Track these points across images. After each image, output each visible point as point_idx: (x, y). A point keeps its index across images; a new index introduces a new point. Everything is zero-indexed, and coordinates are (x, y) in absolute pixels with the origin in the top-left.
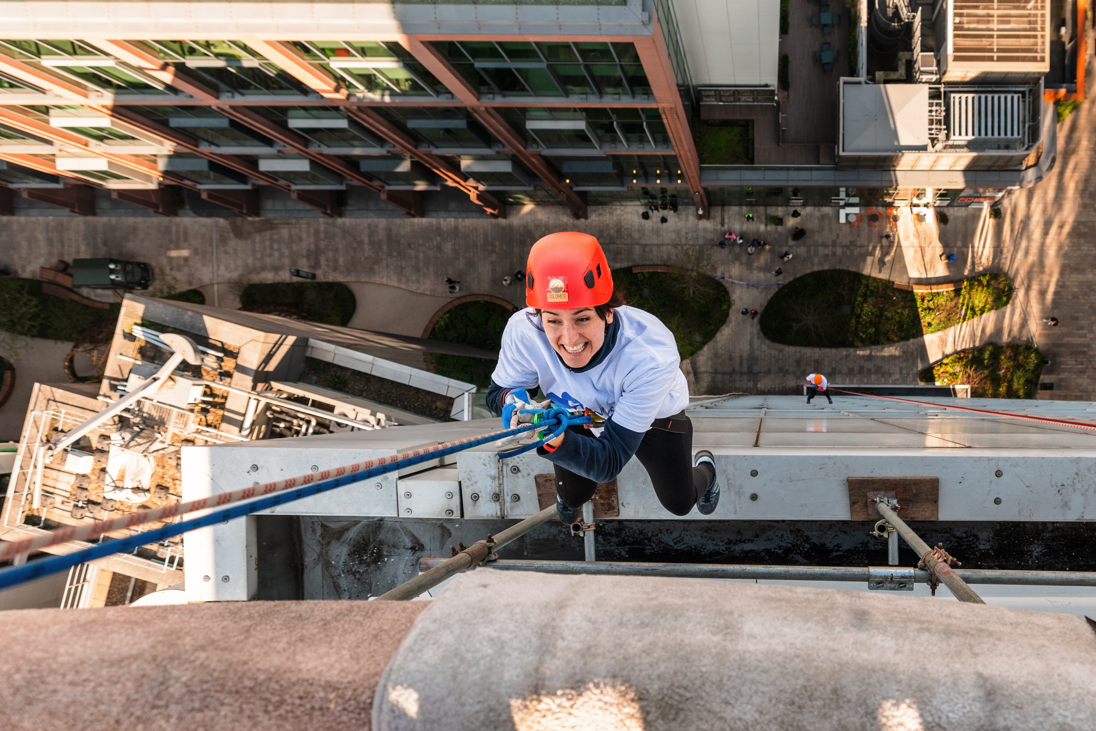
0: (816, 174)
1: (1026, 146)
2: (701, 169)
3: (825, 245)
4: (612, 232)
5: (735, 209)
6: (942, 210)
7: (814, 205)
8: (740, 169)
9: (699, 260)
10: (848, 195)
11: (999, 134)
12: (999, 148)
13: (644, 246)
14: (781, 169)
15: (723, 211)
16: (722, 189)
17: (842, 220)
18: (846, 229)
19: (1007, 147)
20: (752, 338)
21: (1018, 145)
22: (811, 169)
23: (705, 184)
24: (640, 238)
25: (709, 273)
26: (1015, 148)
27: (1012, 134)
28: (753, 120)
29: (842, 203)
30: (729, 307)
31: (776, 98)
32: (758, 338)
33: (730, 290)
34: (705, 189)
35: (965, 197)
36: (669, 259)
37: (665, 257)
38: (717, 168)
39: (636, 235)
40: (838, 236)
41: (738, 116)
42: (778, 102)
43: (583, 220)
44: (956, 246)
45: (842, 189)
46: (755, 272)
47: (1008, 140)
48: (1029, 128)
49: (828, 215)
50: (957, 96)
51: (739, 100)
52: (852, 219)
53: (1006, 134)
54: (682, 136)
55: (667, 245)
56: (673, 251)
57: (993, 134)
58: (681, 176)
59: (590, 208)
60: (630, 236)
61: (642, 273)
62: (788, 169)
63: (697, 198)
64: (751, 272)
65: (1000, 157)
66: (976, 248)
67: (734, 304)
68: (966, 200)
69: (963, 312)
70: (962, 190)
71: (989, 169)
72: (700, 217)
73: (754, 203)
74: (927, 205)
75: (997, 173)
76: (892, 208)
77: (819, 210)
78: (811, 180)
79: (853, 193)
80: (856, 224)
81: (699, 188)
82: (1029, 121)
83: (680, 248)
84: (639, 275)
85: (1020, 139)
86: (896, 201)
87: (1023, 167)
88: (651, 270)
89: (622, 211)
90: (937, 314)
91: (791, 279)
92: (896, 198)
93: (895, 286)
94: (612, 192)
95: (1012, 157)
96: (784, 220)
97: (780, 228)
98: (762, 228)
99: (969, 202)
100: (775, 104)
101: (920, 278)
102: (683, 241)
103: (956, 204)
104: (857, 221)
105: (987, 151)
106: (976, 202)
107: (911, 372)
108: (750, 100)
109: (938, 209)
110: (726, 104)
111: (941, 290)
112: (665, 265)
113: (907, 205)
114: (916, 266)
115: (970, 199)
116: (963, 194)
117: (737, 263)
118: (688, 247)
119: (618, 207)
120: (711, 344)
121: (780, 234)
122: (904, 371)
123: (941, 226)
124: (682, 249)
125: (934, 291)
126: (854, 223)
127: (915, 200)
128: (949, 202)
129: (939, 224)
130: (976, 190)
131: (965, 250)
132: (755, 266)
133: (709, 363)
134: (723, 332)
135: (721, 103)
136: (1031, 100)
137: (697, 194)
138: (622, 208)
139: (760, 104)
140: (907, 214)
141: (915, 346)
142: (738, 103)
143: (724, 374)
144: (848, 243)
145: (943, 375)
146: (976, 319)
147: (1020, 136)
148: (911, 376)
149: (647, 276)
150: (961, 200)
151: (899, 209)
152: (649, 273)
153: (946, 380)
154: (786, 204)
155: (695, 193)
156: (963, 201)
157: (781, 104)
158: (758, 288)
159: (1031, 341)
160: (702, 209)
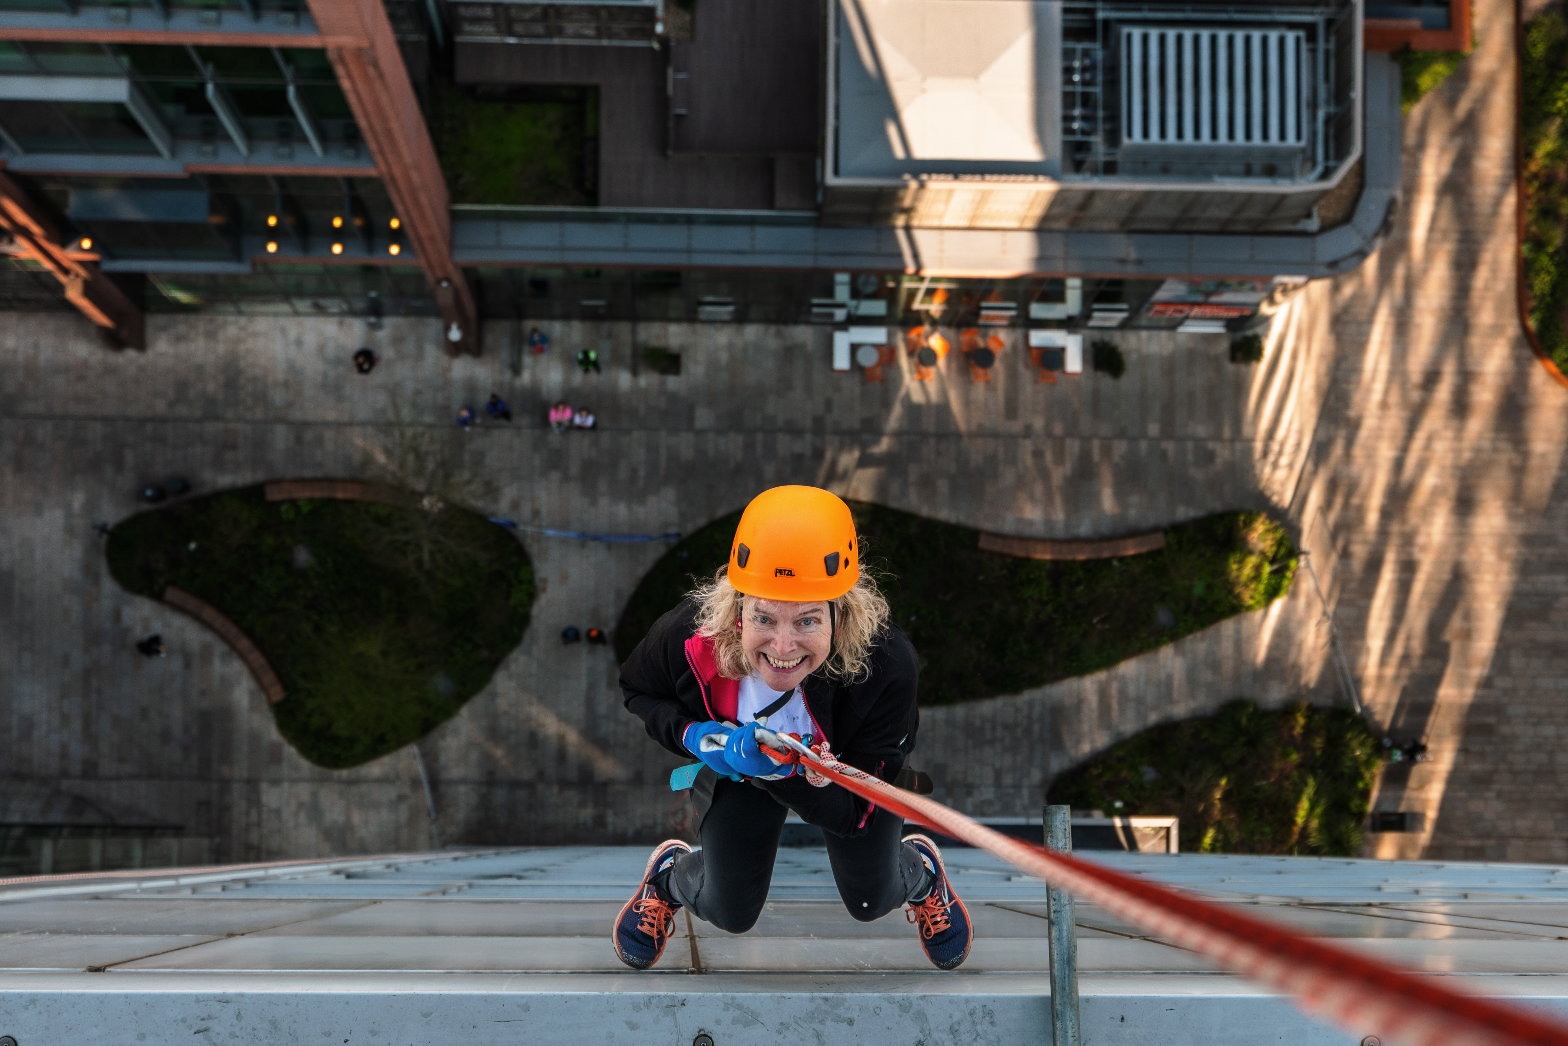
0: (765, 236)
1: (1320, 169)
2: (455, 217)
3: (793, 430)
4: (211, 387)
6: (1106, 336)
7: (766, 320)
8: (561, 218)
9: (448, 468)
10: (856, 294)
11: (1248, 136)
12: (1248, 172)
13: (299, 428)
14: (671, 220)
15: (517, 331)
16: (512, 272)
17: (842, 361)
18: (853, 386)
19: (1271, 172)
20: (592, 686)
21: (1297, 164)
22: (752, 222)
23: (466, 257)
24: (290, 405)
25: (479, 504)
26: (1290, 175)
27: (1283, 136)
28: (596, 89)
29: (840, 315)
30: (532, 596)
31: (659, 28)
33: (534, 549)
34: (467, 272)
35: (1167, 303)
36: (368, 463)
37: (357, 458)
38: (499, 216)
39: (278, 397)
40: (829, 405)
41: (557, 76)
42: (664, 40)
43: (131, 353)
44: (1144, 435)
45: (842, 278)
46: (604, 502)
47: (1273, 153)
48: (1328, 121)
49: (802, 347)
50: (1137, 33)
51: (560, 32)
52: (868, 359)
53: (1265, 136)
54: (397, 126)
55: (363, 424)
56: (378, 440)
57: (1231, 135)
58: (397, 236)
59: (153, 321)
60: (261, 397)
61: (293, 502)
62: (690, 220)
63: (444, 295)
64: (594, 503)
65: (1251, 197)
66: (1197, 440)
67: (544, 590)
68: (1170, 311)
69: (1163, 616)
70: (1157, 284)
71: (1224, 230)
72: (455, 350)
73: (601, 311)
74: (1068, 324)
75: (1246, 239)
76: (974, 330)
77: (779, 334)
78: (753, 252)
79: (870, 289)
80: (878, 372)
81: (450, 267)
82: (1328, 102)
83: (397, 434)
84: (284, 508)
85: (1303, 151)
86: (984, 313)
87: (1313, 224)
88: (317, 494)
89: (242, 328)
90: (1095, 621)
91: (702, 521)
92: (984, 304)
93: (983, 543)
94: (213, 277)
95: (1283, 197)
96: (684, 361)
97: (673, 382)
98: (624, 379)
99: (1179, 316)
100: (656, 46)
101: (1048, 522)
102: (406, 414)
103: (1144, 322)
104: (880, 363)
105: (1217, 179)
106: (1196, 318)
107: (1026, 782)
108: (591, 32)
109: (1097, 336)
110: (526, 41)
111: (1106, 555)
112: (354, 481)
113: (1013, 324)
114: (1039, 489)
115: (1180, 308)
116: (1162, 294)
117: (555, 476)
118: (420, 429)
119: (231, 318)
120: (479, 701)
121: (673, 397)
122: (1008, 780)
123: (1106, 381)
124: (402, 435)
125: (1081, 557)
126: (873, 368)
127: (1037, 310)
128: (1123, 315)
129: (1100, 374)
130: (1194, 285)
131: (1170, 447)
132: (603, 486)
133: (474, 756)
134: (513, 667)
135: (512, 40)
136: (1332, 46)
137: (445, 284)
138: (243, 321)
139: (616, 43)
140: (1014, 347)
141: (1037, 709)
142: (556, 41)
143: (514, 785)
144: (857, 425)
145: (1112, 789)
146: (1199, 635)
147: (1303, 143)
148: (1025, 792)
149: (305, 509)
150: (1157, 312)
151: (991, 332)
152: (311, 500)
153: (1118, 804)
154: (691, 317)
155: (438, 282)
156: (1163, 313)
157: (673, 44)
158: (609, 547)
159: (1345, 696)
160: (460, 327)
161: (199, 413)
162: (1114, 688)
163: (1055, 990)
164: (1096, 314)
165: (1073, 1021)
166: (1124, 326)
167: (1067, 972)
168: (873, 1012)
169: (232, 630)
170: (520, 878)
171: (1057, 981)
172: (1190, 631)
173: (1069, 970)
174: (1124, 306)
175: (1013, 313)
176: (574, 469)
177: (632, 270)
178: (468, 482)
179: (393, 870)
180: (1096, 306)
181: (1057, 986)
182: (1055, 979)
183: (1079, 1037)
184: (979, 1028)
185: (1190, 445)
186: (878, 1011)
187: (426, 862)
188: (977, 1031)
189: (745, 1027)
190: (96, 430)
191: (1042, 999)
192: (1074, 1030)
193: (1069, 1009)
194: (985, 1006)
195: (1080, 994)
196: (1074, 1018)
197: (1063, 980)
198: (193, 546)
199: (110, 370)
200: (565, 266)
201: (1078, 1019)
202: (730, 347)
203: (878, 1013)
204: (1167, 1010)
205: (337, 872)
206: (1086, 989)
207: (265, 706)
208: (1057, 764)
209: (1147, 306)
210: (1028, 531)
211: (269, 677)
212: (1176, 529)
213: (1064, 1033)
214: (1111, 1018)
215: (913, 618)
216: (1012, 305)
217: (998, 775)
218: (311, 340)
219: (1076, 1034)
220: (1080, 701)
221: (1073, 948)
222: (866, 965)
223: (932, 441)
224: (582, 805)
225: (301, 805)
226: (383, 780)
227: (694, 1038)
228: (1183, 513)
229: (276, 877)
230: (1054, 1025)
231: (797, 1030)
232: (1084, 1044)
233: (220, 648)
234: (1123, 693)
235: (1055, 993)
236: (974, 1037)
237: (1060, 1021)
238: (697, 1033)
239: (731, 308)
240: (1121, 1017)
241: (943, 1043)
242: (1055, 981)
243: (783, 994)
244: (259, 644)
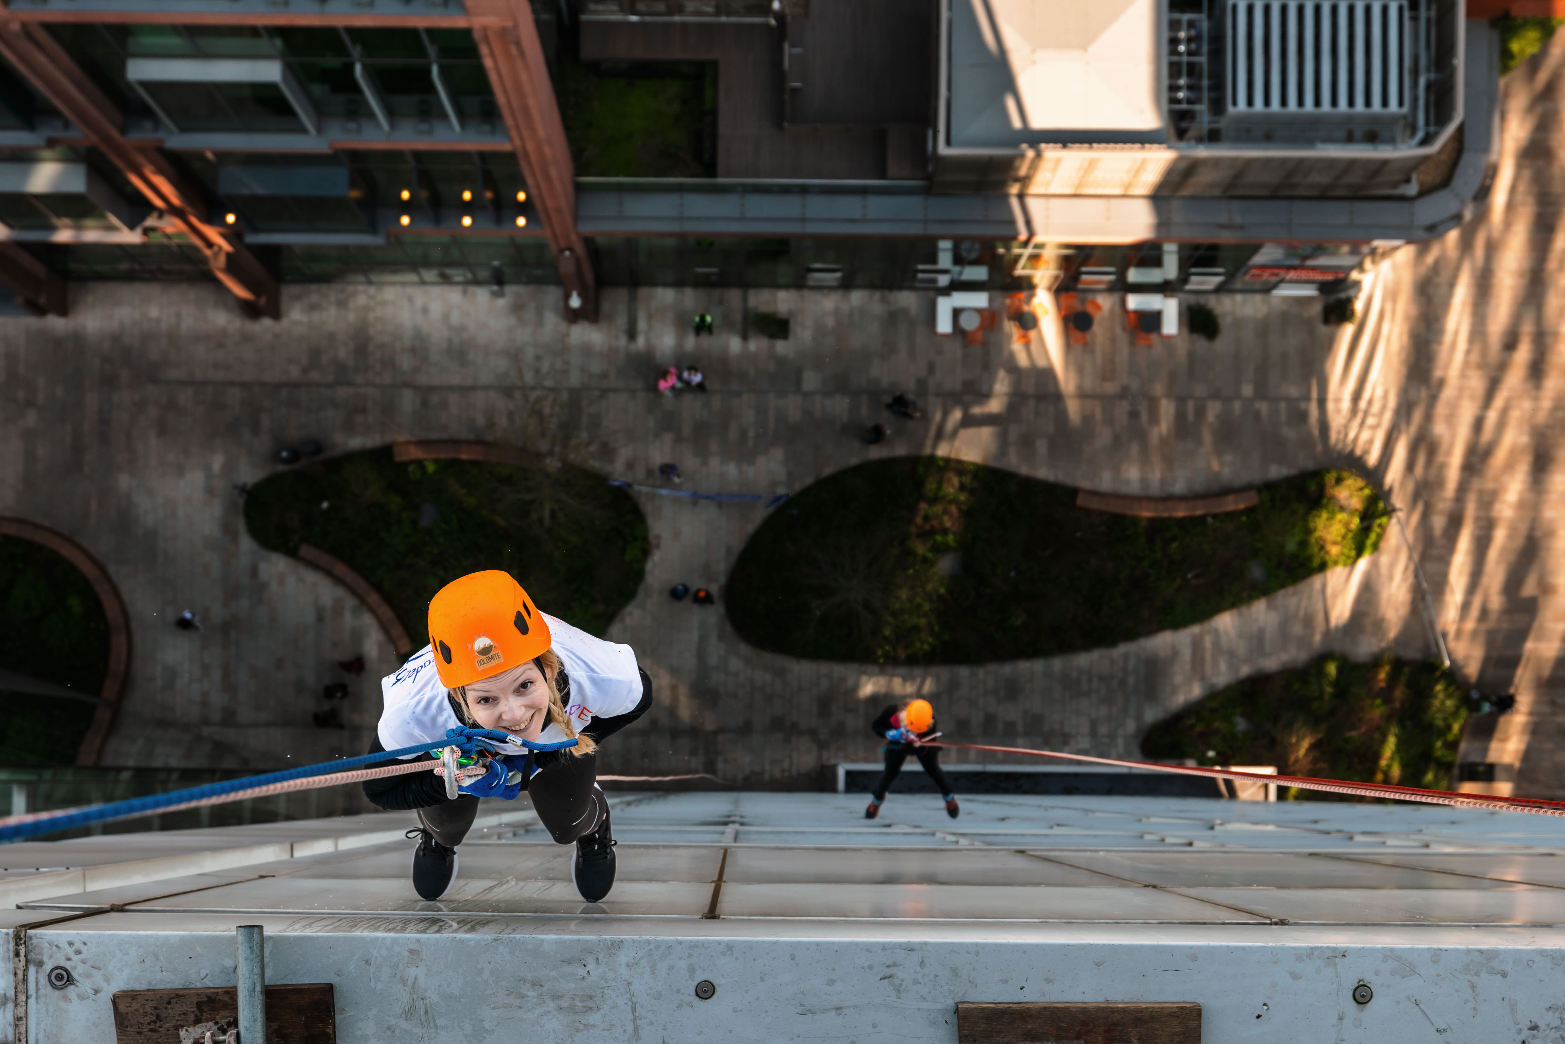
0: (876, 205)
1: (1420, 135)
2: (580, 188)
4: (343, 353)
5: (665, 296)
6: (1202, 300)
7: (871, 286)
8: (681, 188)
9: (568, 429)
10: (958, 260)
11: (1351, 103)
12: (1350, 139)
13: (425, 392)
14: (786, 190)
15: (633, 299)
16: (631, 242)
17: (944, 325)
18: (955, 350)
19: (1372, 138)
20: (703, 639)
21: (1398, 130)
22: (864, 191)
23: (588, 228)
24: (416, 370)
25: (595, 464)
26: (1391, 141)
27: (1385, 103)
28: (714, 64)
29: (943, 280)
30: (646, 553)
31: (776, 5)
32: (721, 638)
33: (648, 508)
34: (589, 242)
35: (1263, 267)
36: (491, 425)
37: (481, 420)
38: (620, 188)
39: (406, 363)
40: (931, 368)
41: (676, 52)
42: (780, 17)
43: (267, 322)
44: (1238, 396)
45: (945, 245)
46: (715, 462)
47: (1376, 120)
48: (1428, 87)
49: (905, 311)
51: (681, 10)
52: (970, 323)
53: (1368, 103)
54: (531, 102)
55: (486, 388)
56: (501, 404)
57: (1334, 102)
58: (524, 209)
59: (288, 291)
60: (390, 363)
61: (419, 462)
62: (804, 190)
63: (566, 264)
64: (705, 463)
65: (1352, 163)
66: (1290, 401)
67: (658, 546)
68: (1266, 275)
69: (1256, 571)
70: (1256, 248)
71: (1324, 195)
72: (575, 316)
73: (714, 278)
74: (1164, 288)
75: (1346, 205)
76: (1072, 294)
77: (883, 300)
78: (865, 220)
79: (973, 255)
80: (980, 336)
81: (573, 238)
82: (1428, 70)
83: (520, 398)
84: (411, 468)
85: (1404, 117)
86: (1084, 277)
87: (1412, 189)
88: (443, 456)
89: (372, 297)
90: (1190, 576)
91: (809, 480)
92: (1084, 269)
93: (1081, 501)
94: (344, 248)
95: (1385, 163)
96: (792, 326)
97: (781, 347)
98: (734, 344)
99: (1274, 279)
100: (773, 22)
101: (1144, 481)
102: (529, 378)
103: (1238, 285)
104: (982, 327)
105: (1320, 146)
106: (1291, 282)
107: (1121, 732)
108: (710, 9)
109: (1192, 299)
110: (648, 19)
111: (1199, 512)
112: (480, 442)
113: (1111, 288)
114: (1135, 449)
115: (1276, 271)
116: (1259, 259)
117: (668, 437)
118: (543, 393)
119: (361, 288)
121: (781, 361)
122: (1103, 730)
123: (1201, 343)
124: (525, 398)
125: (1180, 514)
126: (974, 333)
127: (1134, 275)
128: (1218, 279)
129: (1195, 336)
130: (1291, 250)
131: (1263, 407)
132: (714, 446)
134: (628, 621)
135: (634, 18)
136: (1433, 14)
138: (372, 290)
139: (734, 19)
140: (1112, 311)
141: (1132, 662)
142: (677, 18)
144: (958, 387)
145: (1205, 739)
146: (1290, 590)
147: (1406, 109)
148: (1120, 742)
149: (430, 470)
150: (1253, 276)
151: (1090, 296)
152: (436, 461)
153: (1211, 754)
154: (799, 284)
155: (562, 251)
156: (1259, 276)
157: (789, 19)
158: (720, 505)
159: (1434, 649)
160: (581, 295)
161: (330, 379)
162: (1208, 641)
164: (1194, 279)
166: (1220, 289)
172: (1282, 586)
174: (1221, 270)
175: (1112, 278)
176: (687, 431)
177: (744, 239)
178: (589, 444)
180: (1193, 270)
185: (1283, 405)
190: (234, 396)
198: (325, 505)
199: (247, 338)
200: (679, 236)
202: (837, 312)
208: (1152, 714)
209: (1243, 270)
210: (1124, 490)
211: (397, 630)
212: (1268, 487)
215: (1013, 574)
216: (1112, 269)
217: (1094, 725)
218: (436, 309)
220: (1175, 653)
223: (1032, 402)
228: (1276, 472)
233: (350, 602)
234: (1216, 644)
239: (838, 275)
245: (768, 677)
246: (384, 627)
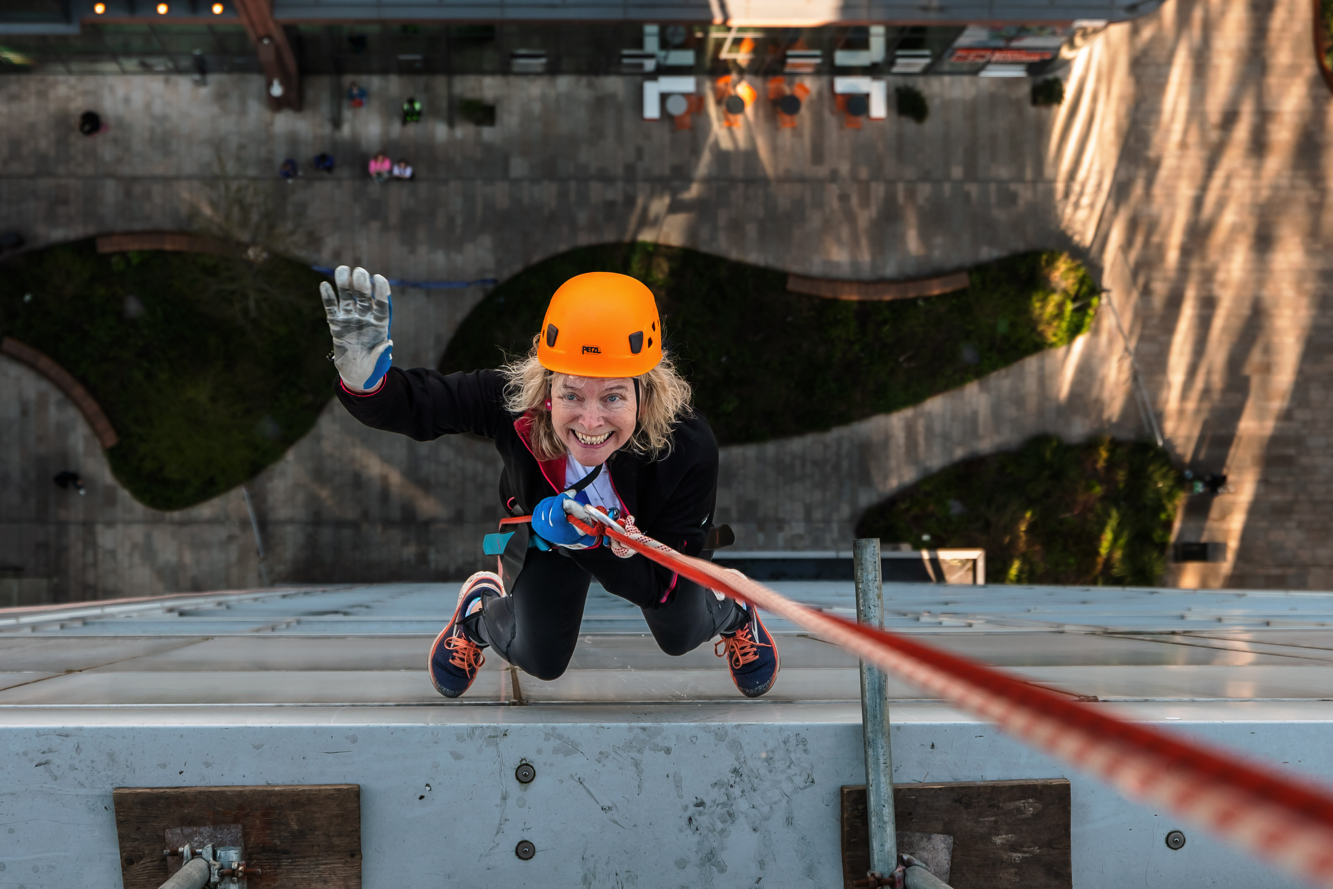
3: (606, 178)
4: (43, 144)
6: (910, 82)
7: (578, 71)
9: (271, 219)
10: (665, 44)
13: (129, 182)
15: (337, 86)
16: (332, 28)
17: (652, 110)
18: (663, 135)
23: (286, 15)
24: (119, 160)
25: (302, 254)
29: (650, 65)
34: (290, 30)
35: (969, 49)
36: (194, 215)
37: (184, 211)
40: (639, 152)
44: (948, 178)
45: (651, 29)
49: (612, 97)
52: (677, 107)
55: (190, 178)
56: (204, 193)
61: (124, 255)
63: (266, 52)
64: (413, 251)
66: (1000, 182)
68: (972, 56)
69: (968, 354)
70: (959, 30)
72: (277, 105)
73: (418, 65)
74: (872, 71)
76: (780, 78)
77: (590, 85)
79: (678, 40)
80: (688, 120)
81: (271, 26)
83: (222, 187)
84: (115, 260)
86: (790, 61)
88: (147, 247)
89: (73, 87)
90: (901, 359)
91: (518, 268)
92: (790, 53)
93: (792, 285)
94: (43, 38)
96: (499, 111)
97: (487, 133)
98: (441, 131)
99: (981, 61)
101: (855, 264)
102: (231, 167)
103: (946, 67)
104: (689, 112)
106: (997, 63)
107: (835, 517)
109: (900, 81)
111: (911, 295)
112: (182, 233)
113: (818, 72)
114: (845, 232)
115: (982, 53)
116: (964, 40)
117: (375, 225)
118: (244, 182)
119: (61, 78)
120: (304, 444)
121: (488, 148)
122: (818, 515)
123: (910, 126)
124: (227, 188)
125: (888, 297)
126: (681, 117)
127: (842, 58)
128: (927, 61)
129: (903, 119)
130: (995, 31)
131: (973, 189)
132: (421, 234)
133: (300, 497)
137: (266, 42)
138: (72, 80)
140: (820, 94)
141: (846, 446)
143: (340, 524)
144: (667, 172)
145: (920, 523)
146: (1003, 372)
148: (835, 527)
149: (135, 261)
150: (959, 57)
151: (797, 80)
152: (140, 252)
153: (926, 537)
154: (505, 70)
155: (260, 39)
156: (965, 58)
158: (428, 293)
159: (1147, 430)
160: (282, 83)
161: (31, 170)
162: (921, 425)
163: (867, 718)
164: (900, 61)
165: (885, 749)
166: (927, 71)
167: (878, 701)
168: (690, 741)
169: (66, 378)
170: (346, 614)
171: (868, 710)
172: (995, 368)
173: (880, 699)
174: (927, 52)
175: (818, 61)
176: (394, 218)
177: (447, 25)
178: (292, 233)
179: (224, 607)
180: (900, 53)
181: (868, 714)
182: (866, 707)
183: (891, 764)
184: (793, 755)
185: (993, 187)
186: (694, 740)
187: (256, 599)
188: (791, 759)
189: (565, 756)
191: (854, 727)
192: (885, 757)
193: (880, 736)
194: (798, 734)
195: (892, 722)
196: (885, 745)
197: (875, 709)
198: (28, 298)
200: (383, 22)
201: (889, 746)
202: (543, 98)
203: (694, 742)
204: (976, 737)
205: (171, 610)
206: (897, 717)
207: (99, 451)
208: (866, 499)
209: (949, 51)
210: (835, 273)
211: (103, 424)
212: (980, 269)
213: (876, 760)
214: (922, 745)
215: (724, 359)
216: (818, 52)
217: (808, 510)
218: (138, 98)
219: (888, 761)
220: (887, 439)
221: (884, 677)
222: (682, 695)
223: (741, 187)
224: (405, 543)
225: (135, 546)
226: (213, 521)
227: (516, 767)
228: (987, 253)
229: (112, 615)
230: (866, 752)
231: (616, 759)
232: (896, 771)
233: (55, 395)
234: (929, 429)
235: (867, 721)
236: (788, 764)
237: (872, 748)
238: (519, 763)
239: (543, 61)
240: (932, 744)
241: (758, 770)
242: (866, 709)
243: (602, 724)
244: (92, 391)
245: (480, 467)
246: (90, 421)
